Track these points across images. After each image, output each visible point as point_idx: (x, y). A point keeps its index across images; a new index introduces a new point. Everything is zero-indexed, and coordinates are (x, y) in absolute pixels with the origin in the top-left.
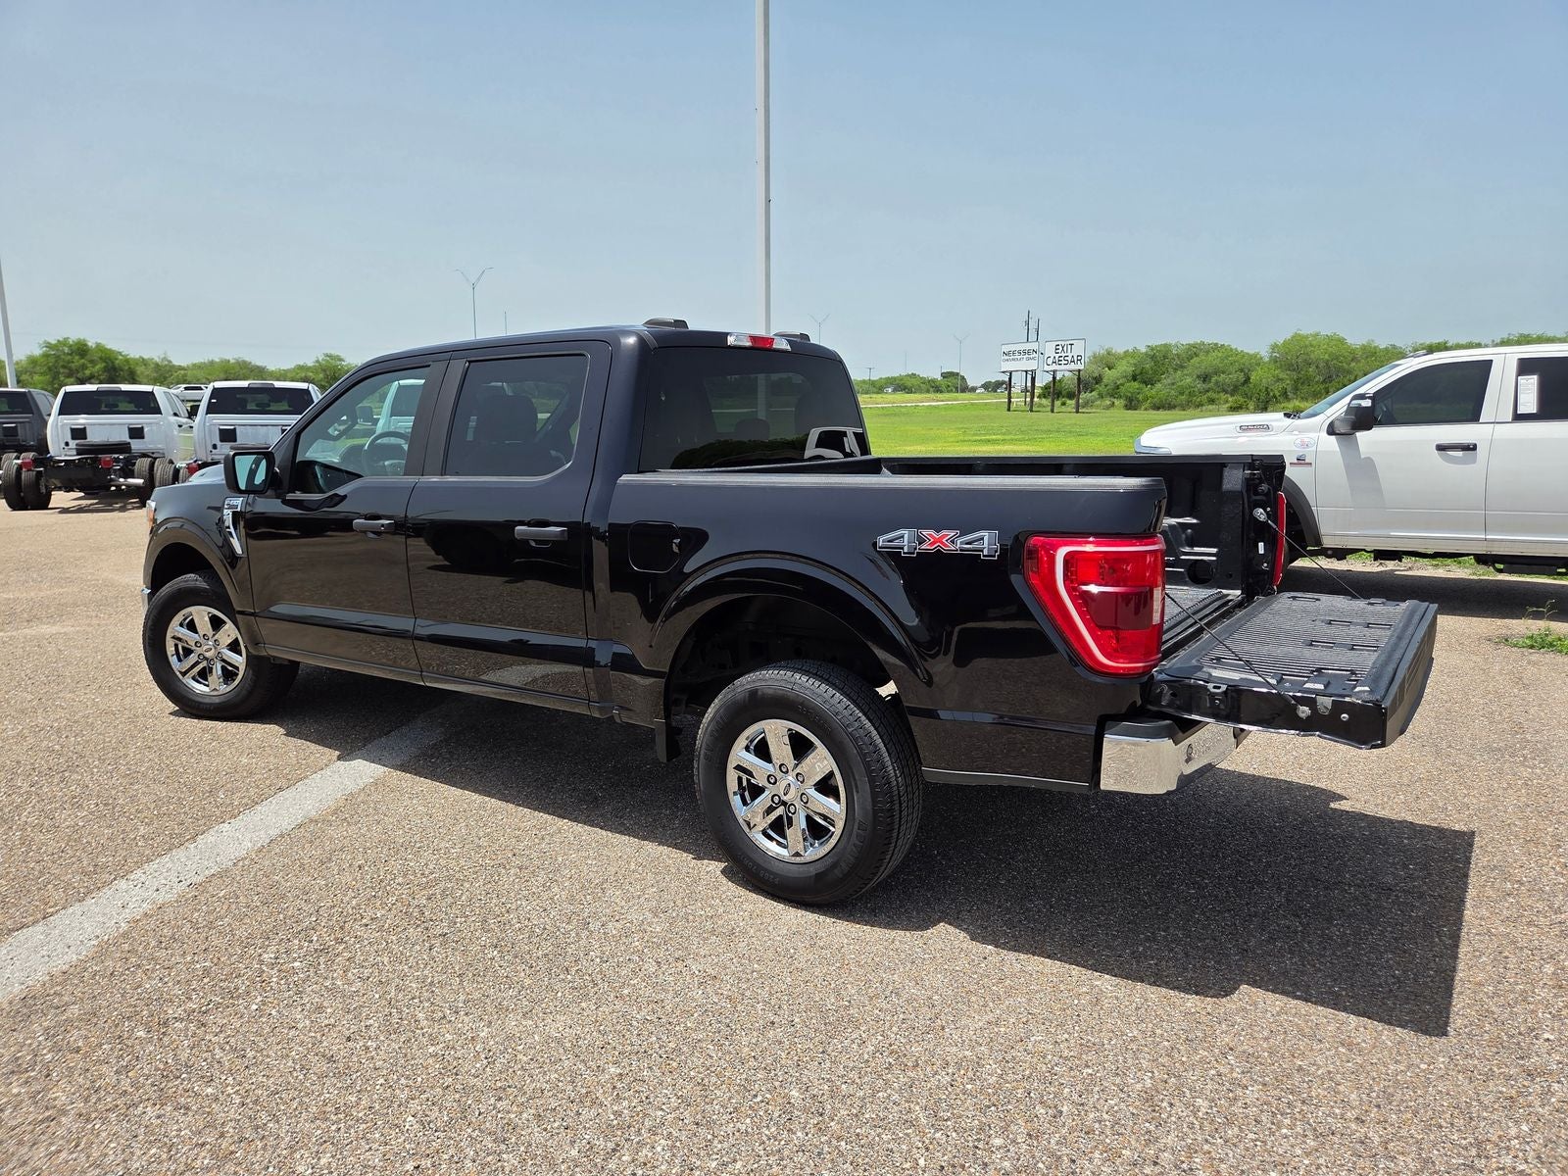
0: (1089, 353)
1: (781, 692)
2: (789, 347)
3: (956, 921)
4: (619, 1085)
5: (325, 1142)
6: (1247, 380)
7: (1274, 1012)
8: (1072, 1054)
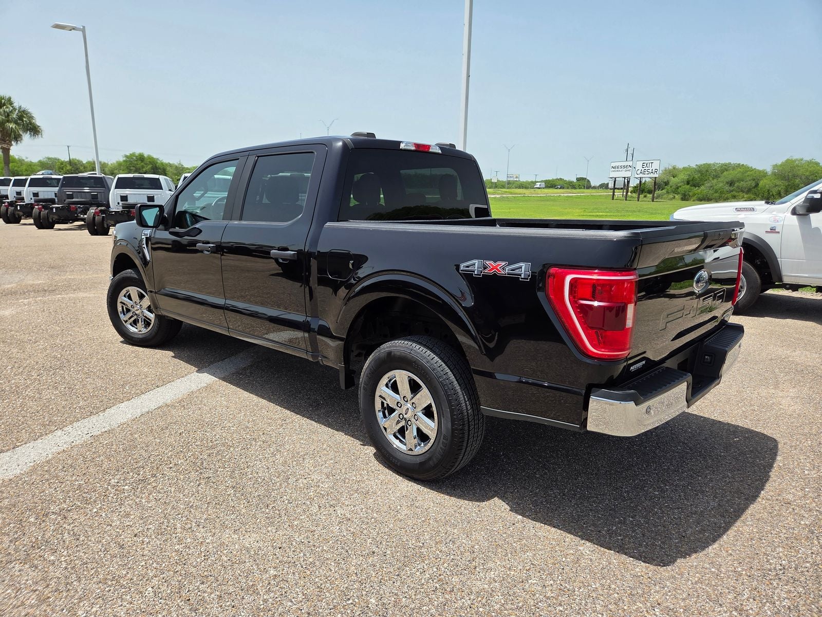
0: (662, 168)
1: (403, 354)
2: (440, 152)
3: (503, 498)
4: (272, 582)
5: (99, 597)
6: (757, 185)
7: (694, 581)
8: (552, 595)
